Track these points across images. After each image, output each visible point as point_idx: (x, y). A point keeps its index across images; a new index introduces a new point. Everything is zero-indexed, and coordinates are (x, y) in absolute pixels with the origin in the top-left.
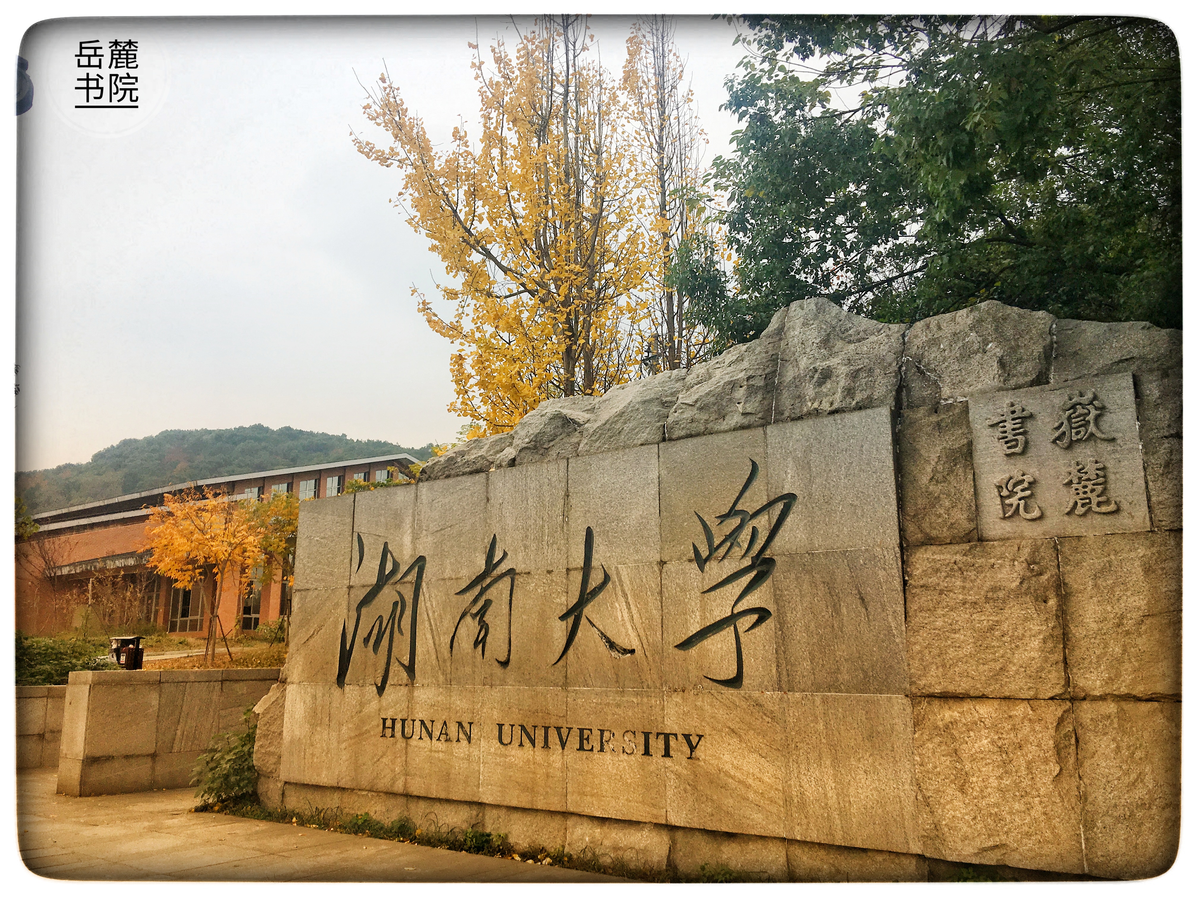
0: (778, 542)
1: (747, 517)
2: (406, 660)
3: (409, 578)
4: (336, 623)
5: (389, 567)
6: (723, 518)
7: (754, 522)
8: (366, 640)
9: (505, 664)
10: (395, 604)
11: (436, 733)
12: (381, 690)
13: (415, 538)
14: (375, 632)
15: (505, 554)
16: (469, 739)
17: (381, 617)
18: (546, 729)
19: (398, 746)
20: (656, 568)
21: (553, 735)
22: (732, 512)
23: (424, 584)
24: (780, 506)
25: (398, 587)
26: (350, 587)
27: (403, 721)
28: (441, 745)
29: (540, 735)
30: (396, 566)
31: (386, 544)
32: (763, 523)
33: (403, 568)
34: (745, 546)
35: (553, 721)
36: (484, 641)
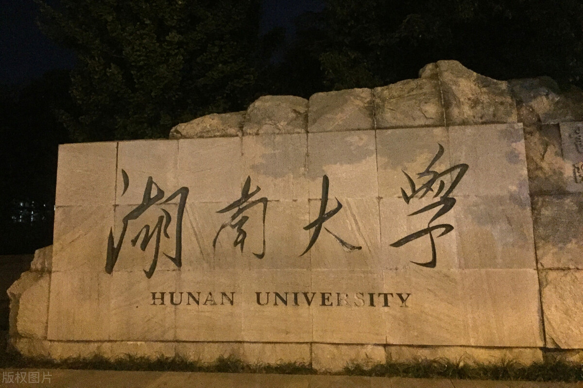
0: (456, 190)
1: (437, 175)
2: (173, 254)
3: (173, 201)
4: (102, 229)
5: (154, 193)
6: (421, 175)
7: (442, 178)
8: (134, 242)
9: (261, 256)
10: (161, 218)
11: (202, 300)
12: (149, 274)
13: (178, 175)
14: (142, 236)
15: (259, 189)
16: (232, 303)
17: (147, 227)
18: (296, 295)
19: (168, 309)
20: (376, 201)
21: (301, 298)
22: (428, 172)
23: (187, 205)
24: (458, 170)
25: (163, 206)
26: (116, 206)
27: (172, 294)
28: (208, 308)
29: (291, 298)
30: (161, 193)
31: (150, 177)
32: (448, 179)
33: (167, 195)
34: (436, 191)
35: (300, 289)
36: (242, 242)
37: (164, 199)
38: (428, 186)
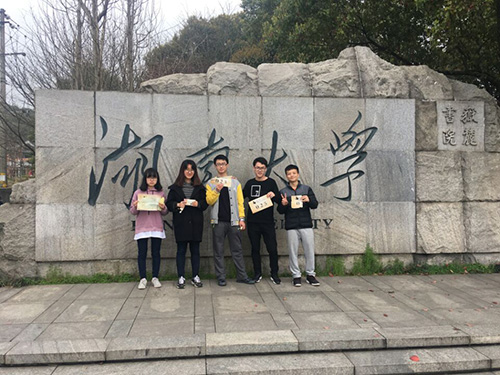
0: (368, 146)
1: (356, 134)
3: (149, 146)
4: (84, 169)
5: (131, 139)
6: (345, 134)
7: (359, 137)
8: (114, 180)
10: (139, 160)
13: (152, 125)
14: (122, 174)
15: (222, 139)
17: (126, 167)
20: (311, 153)
22: (349, 132)
23: (162, 150)
24: (370, 131)
26: (95, 148)
30: (138, 139)
31: (128, 126)
32: (362, 137)
33: (144, 141)
34: (354, 146)
37: (141, 145)
38: (349, 143)
